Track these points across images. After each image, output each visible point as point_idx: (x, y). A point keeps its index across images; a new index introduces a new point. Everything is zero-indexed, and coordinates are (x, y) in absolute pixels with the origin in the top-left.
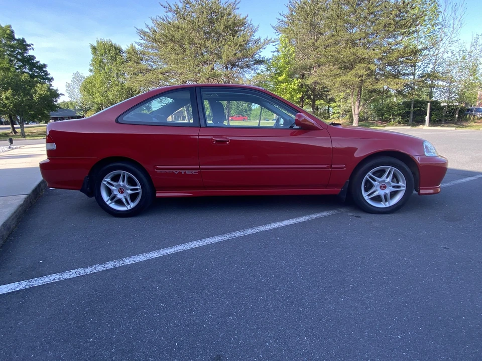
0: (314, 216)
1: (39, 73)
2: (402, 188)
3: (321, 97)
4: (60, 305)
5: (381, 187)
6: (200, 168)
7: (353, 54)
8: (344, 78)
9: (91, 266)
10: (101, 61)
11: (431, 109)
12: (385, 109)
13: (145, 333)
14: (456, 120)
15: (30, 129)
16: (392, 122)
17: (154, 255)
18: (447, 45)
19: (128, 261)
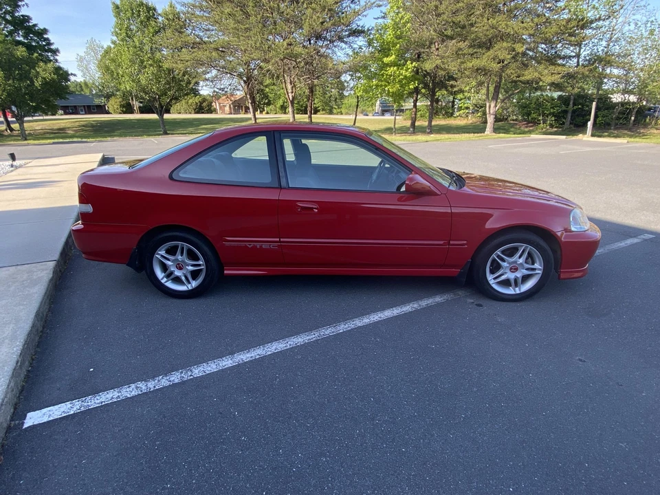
0: (424, 303)
1: (38, 43)
2: (537, 272)
3: (442, 85)
4: (125, 437)
5: (511, 269)
6: (280, 242)
7: (493, 27)
8: (476, 63)
9: (153, 378)
10: (128, 29)
11: (598, 108)
12: (533, 105)
13: (228, 478)
14: (631, 125)
15: (31, 124)
16: (542, 125)
17: (227, 362)
18: (629, 12)
19: (197, 371)
